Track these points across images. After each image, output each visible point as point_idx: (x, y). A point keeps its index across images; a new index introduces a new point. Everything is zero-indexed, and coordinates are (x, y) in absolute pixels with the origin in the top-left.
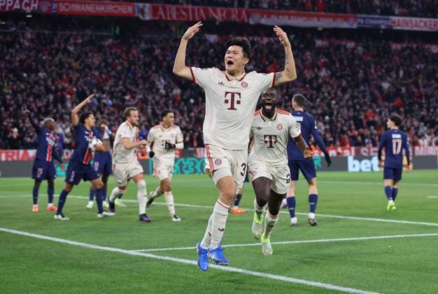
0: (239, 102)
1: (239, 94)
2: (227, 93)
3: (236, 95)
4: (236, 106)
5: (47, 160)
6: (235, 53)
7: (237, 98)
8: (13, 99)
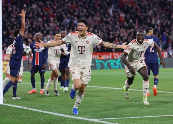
0: (84, 51)
1: (85, 47)
2: (79, 47)
3: (83, 47)
4: (83, 52)
5: (36, 64)
6: (82, 26)
7: (83, 49)
8: (16, 21)
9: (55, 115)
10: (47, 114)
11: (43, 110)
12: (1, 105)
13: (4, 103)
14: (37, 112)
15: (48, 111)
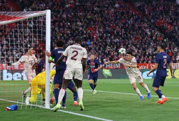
9: (97, 119)
10: (89, 118)
11: (86, 115)
12: (48, 109)
13: (50, 108)
14: (80, 116)
15: (90, 116)
